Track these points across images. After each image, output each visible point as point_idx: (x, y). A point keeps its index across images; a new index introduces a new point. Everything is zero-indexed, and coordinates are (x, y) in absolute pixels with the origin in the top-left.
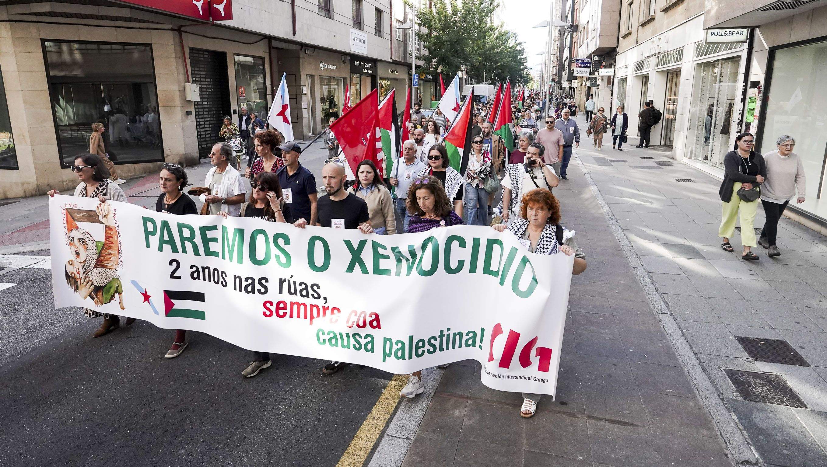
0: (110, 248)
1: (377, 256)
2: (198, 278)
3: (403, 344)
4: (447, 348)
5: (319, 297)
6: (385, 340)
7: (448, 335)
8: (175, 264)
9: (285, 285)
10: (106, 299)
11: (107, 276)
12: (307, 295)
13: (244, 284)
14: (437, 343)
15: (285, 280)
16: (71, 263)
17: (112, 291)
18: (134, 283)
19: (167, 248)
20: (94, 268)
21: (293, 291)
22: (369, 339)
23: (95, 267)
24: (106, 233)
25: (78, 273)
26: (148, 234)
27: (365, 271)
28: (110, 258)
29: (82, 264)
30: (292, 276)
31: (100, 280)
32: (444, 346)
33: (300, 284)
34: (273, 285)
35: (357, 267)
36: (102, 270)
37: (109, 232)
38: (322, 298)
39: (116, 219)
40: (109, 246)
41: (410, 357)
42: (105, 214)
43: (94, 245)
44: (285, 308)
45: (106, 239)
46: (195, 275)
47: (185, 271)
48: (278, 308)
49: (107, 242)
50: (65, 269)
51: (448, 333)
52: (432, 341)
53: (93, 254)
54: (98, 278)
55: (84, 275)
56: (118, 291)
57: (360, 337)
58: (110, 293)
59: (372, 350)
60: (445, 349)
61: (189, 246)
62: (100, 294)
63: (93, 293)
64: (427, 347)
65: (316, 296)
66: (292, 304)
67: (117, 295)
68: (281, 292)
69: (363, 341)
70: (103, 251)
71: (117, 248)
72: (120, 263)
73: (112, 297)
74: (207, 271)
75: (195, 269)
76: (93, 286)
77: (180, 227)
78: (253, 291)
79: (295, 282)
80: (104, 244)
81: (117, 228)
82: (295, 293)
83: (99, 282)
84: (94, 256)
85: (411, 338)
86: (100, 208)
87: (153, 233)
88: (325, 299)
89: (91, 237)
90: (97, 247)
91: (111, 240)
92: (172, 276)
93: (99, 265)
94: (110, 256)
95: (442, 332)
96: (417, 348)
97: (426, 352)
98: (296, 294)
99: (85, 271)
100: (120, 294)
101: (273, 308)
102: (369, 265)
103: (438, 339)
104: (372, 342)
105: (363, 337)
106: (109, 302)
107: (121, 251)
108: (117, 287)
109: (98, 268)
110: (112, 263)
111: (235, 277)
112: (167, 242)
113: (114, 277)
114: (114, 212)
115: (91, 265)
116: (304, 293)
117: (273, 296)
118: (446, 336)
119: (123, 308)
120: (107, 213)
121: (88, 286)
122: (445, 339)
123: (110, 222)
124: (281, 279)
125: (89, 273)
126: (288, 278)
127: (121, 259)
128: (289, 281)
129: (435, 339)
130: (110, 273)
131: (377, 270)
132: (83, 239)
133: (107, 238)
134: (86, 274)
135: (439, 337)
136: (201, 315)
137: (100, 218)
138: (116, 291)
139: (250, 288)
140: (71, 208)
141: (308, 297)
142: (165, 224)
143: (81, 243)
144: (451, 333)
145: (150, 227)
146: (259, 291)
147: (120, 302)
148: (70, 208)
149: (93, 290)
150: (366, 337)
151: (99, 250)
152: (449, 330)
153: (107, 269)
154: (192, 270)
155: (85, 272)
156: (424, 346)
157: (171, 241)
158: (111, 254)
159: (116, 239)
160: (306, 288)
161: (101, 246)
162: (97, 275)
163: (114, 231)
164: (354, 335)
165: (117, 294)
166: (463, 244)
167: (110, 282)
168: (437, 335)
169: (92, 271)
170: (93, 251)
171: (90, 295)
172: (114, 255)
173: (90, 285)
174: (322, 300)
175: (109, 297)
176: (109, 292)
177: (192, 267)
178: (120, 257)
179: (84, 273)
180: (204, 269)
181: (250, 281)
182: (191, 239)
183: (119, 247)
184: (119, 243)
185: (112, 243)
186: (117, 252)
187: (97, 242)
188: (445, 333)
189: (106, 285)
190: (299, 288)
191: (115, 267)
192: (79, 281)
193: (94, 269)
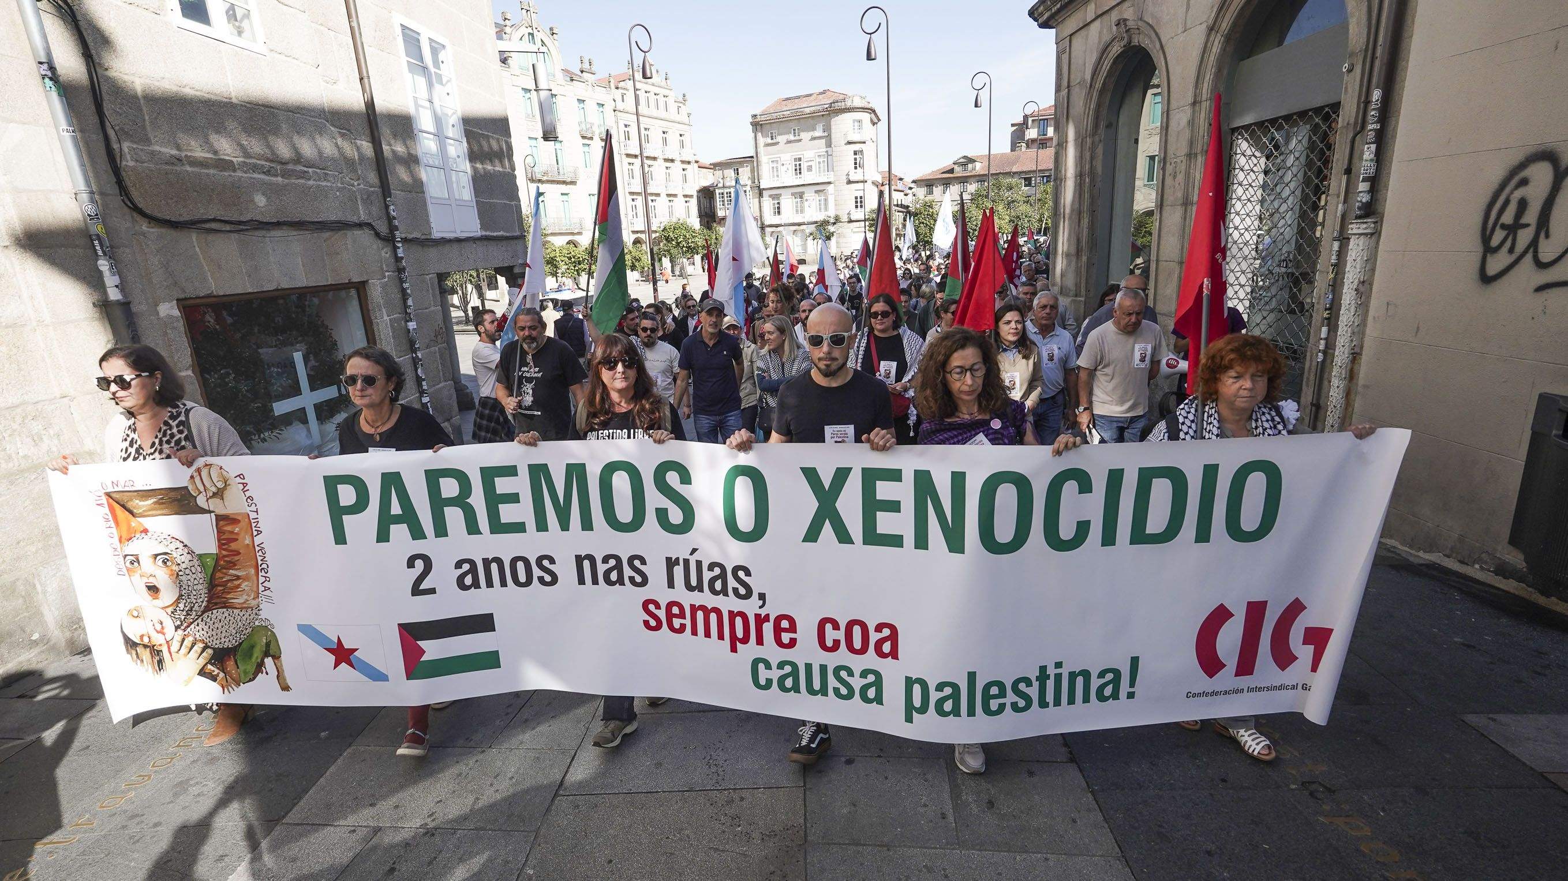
0: (232, 565)
1: (872, 506)
2: (476, 584)
3: (955, 687)
4: (1057, 703)
5: (748, 595)
6: (909, 682)
7: (1058, 677)
8: (419, 564)
9: (679, 571)
10: (245, 673)
11: (240, 624)
12: (724, 592)
13: (601, 568)
14: (1033, 692)
15: (677, 559)
16: (136, 614)
17: (257, 654)
18: (308, 630)
19: (399, 532)
20: (203, 612)
21: (694, 582)
22: (871, 678)
23: (207, 609)
24: (220, 532)
25: (161, 632)
26: (337, 512)
27: (843, 536)
28: (238, 586)
29: (170, 610)
30: (694, 551)
31: (223, 635)
32: (1050, 697)
33: (711, 567)
34: (656, 571)
35: (827, 528)
36: (226, 614)
37: (229, 528)
38: (755, 596)
39: (248, 494)
40: (230, 562)
41: (971, 713)
42: (214, 489)
43: (196, 562)
44: (682, 615)
45: (221, 546)
46: (468, 580)
47: (443, 576)
48: (670, 616)
49: (224, 553)
50: (123, 632)
51: (1059, 671)
52: (1022, 686)
53: (196, 582)
54: (219, 631)
55: (180, 632)
56: (271, 650)
57: (851, 674)
58: (254, 659)
59: (879, 699)
60: (1051, 704)
61: (454, 516)
62: (230, 664)
63: (209, 666)
64: (1011, 697)
65: (742, 591)
66: (694, 609)
67: (269, 661)
68: (671, 584)
69: (857, 683)
70: (218, 575)
71: (253, 562)
72: (267, 593)
73: (260, 667)
74: (494, 567)
75: (466, 567)
76: (210, 651)
77: (433, 477)
78: (620, 581)
79: (699, 564)
80: (218, 558)
81: (253, 515)
82: (700, 588)
83: (223, 640)
84: (200, 587)
85: (972, 677)
86: (197, 480)
87: (360, 505)
88: (762, 597)
89: (185, 546)
90: (203, 565)
91: (233, 546)
92: (416, 591)
93: (216, 604)
94: (237, 583)
95: (1043, 669)
96: (987, 697)
97: (1008, 707)
98: (701, 590)
99: (178, 623)
100: (276, 657)
101: (662, 614)
102: (855, 526)
103: (1036, 684)
104: (878, 683)
105: (857, 674)
106: (254, 678)
107: (264, 566)
108: (268, 645)
109: (215, 611)
110: (245, 597)
111: (579, 559)
112: (398, 520)
113: (257, 623)
114: (238, 480)
115: (196, 607)
116: (718, 585)
117: (658, 590)
118: (1052, 678)
119: (286, 688)
120: (220, 485)
121: (194, 654)
122: (1050, 684)
123: (234, 504)
124: (668, 560)
125: (192, 626)
126: (683, 554)
127: (266, 584)
128: (686, 562)
129: (1028, 682)
130: (244, 618)
131: (872, 537)
132: (166, 554)
133: (224, 544)
134: (184, 630)
135: (1038, 678)
136: (490, 660)
137: (201, 501)
138: (267, 654)
139: (614, 576)
140: (120, 489)
141: (726, 594)
142: (392, 481)
143: (160, 563)
144: (1065, 672)
145: (347, 495)
146: (632, 580)
147: (278, 677)
148: (117, 489)
149: (210, 660)
150: (864, 674)
151: (209, 573)
152: (1059, 665)
153: (235, 611)
154: (460, 571)
155: (182, 624)
156: (1002, 694)
157: (409, 517)
158: (238, 578)
159: (248, 541)
160: (723, 576)
161: (210, 562)
162: (216, 625)
163: (244, 524)
164: (837, 670)
165: (270, 658)
166: (1085, 485)
167: (250, 636)
168: (1033, 674)
169: (200, 620)
170: (194, 576)
171: (202, 673)
172: (246, 578)
173: (199, 651)
174: (754, 602)
175: (251, 668)
176: (251, 656)
177: (459, 565)
178: (261, 580)
179: (177, 628)
180: (487, 563)
181: (612, 562)
182: (461, 501)
183: (259, 559)
184: (257, 549)
185: (239, 553)
186: (253, 571)
187: (200, 556)
188: (1051, 671)
189: (240, 644)
190: (707, 575)
191: (254, 603)
192: (165, 649)
193: (206, 614)
